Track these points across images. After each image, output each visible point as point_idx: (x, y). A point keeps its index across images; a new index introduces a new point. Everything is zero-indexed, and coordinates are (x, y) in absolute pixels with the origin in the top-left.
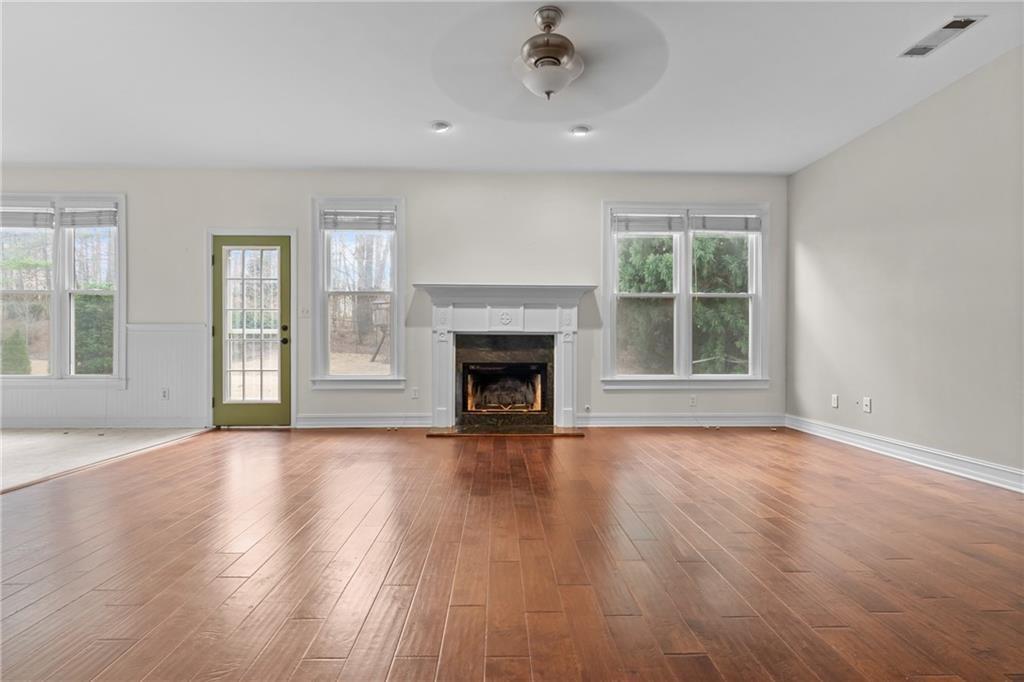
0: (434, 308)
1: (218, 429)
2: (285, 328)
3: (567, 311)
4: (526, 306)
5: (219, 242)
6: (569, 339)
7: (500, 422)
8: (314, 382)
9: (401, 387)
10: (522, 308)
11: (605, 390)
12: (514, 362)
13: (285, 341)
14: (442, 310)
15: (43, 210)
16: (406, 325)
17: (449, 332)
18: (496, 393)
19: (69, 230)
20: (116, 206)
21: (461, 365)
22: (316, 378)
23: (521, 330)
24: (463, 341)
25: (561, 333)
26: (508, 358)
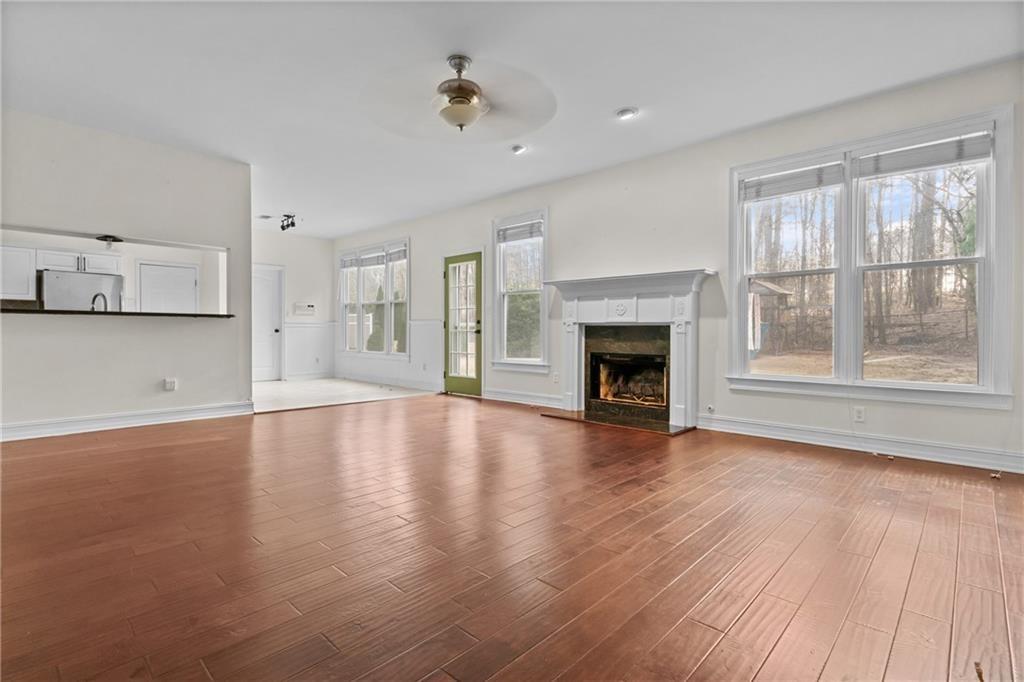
0: (564, 302)
1: (446, 394)
2: (479, 322)
3: (679, 299)
4: (639, 296)
5: (448, 261)
6: (682, 330)
7: (622, 412)
8: (493, 364)
9: (546, 372)
10: (635, 298)
11: (731, 389)
12: (634, 353)
13: (478, 332)
14: (570, 303)
15: (380, 254)
16: (550, 317)
17: (575, 324)
18: (640, 384)
19: (391, 264)
20: (405, 245)
21: (589, 355)
22: (496, 361)
23: (634, 321)
24: (591, 331)
25: (673, 323)
26: (628, 349)
